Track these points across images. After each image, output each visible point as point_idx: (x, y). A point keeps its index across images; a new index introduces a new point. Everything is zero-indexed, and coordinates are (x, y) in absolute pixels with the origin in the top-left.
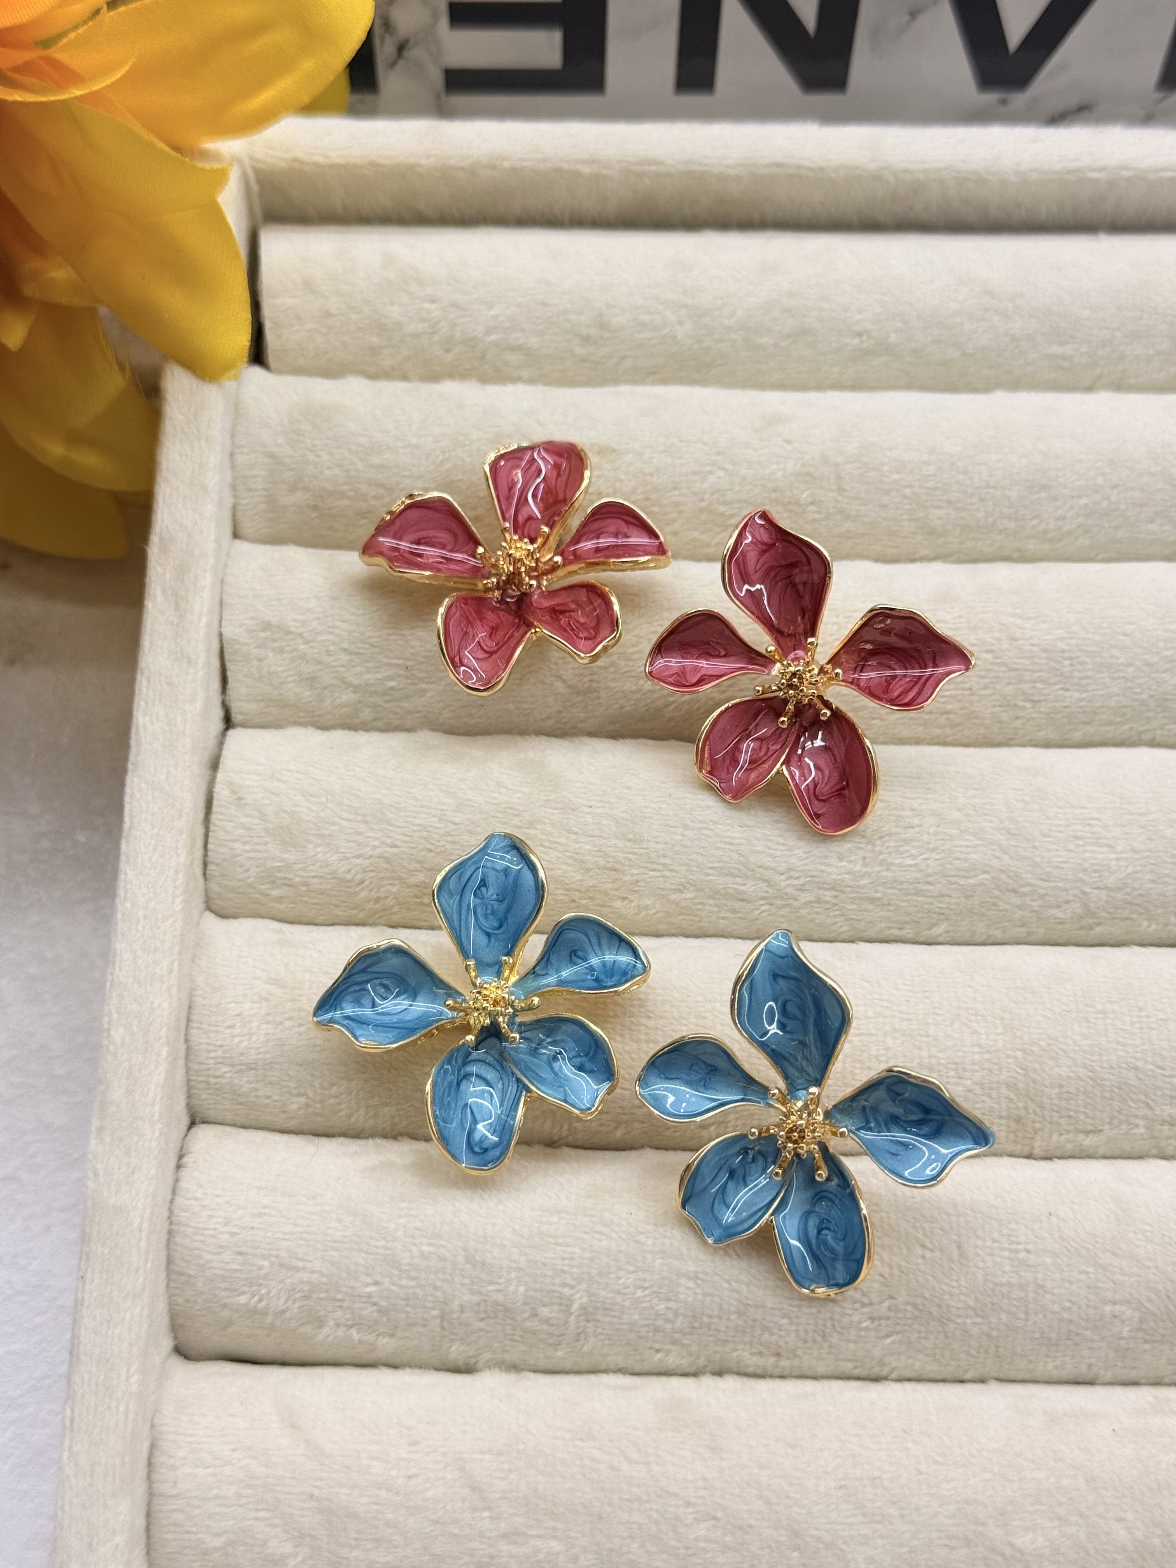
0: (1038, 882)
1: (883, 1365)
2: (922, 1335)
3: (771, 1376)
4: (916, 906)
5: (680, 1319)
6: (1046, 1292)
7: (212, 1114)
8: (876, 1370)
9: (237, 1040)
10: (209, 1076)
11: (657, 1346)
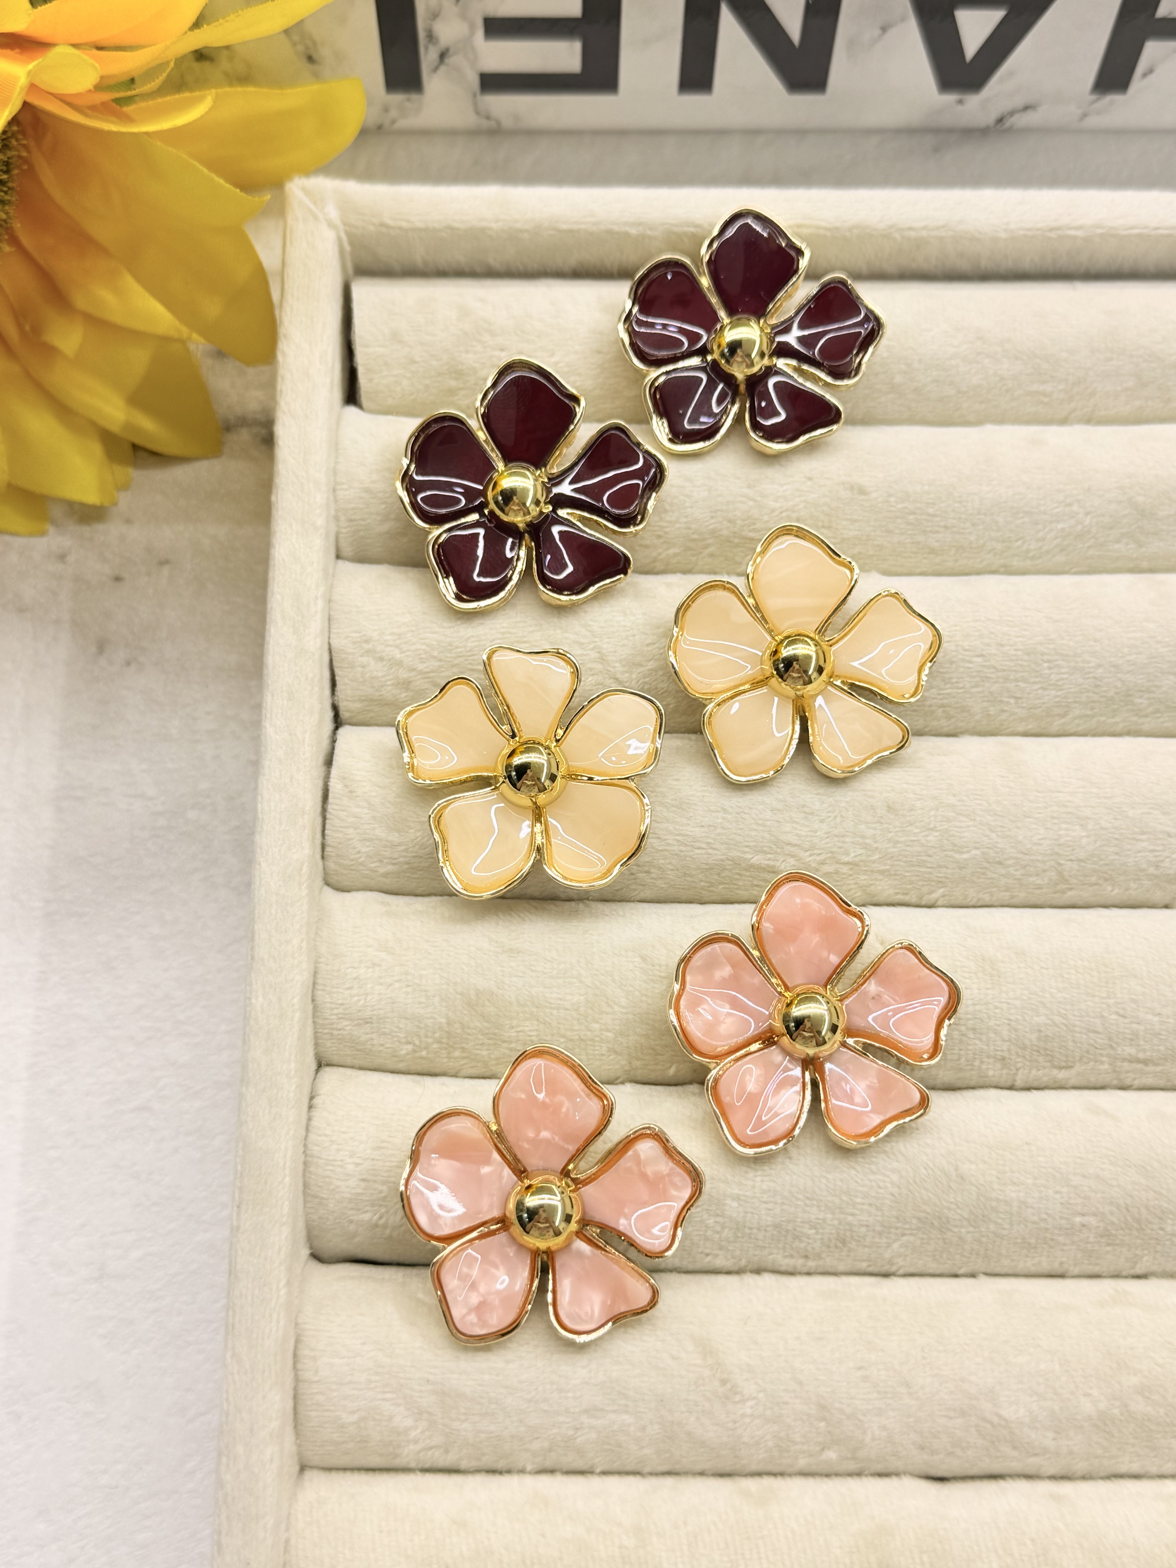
0: (1020, 856)
1: (892, 1264)
2: (925, 1241)
3: (800, 1273)
4: (918, 876)
5: (726, 1231)
6: (1027, 1207)
7: (335, 1059)
8: (886, 1268)
9: (356, 998)
10: (333, 1029)
11: (707, 1251)
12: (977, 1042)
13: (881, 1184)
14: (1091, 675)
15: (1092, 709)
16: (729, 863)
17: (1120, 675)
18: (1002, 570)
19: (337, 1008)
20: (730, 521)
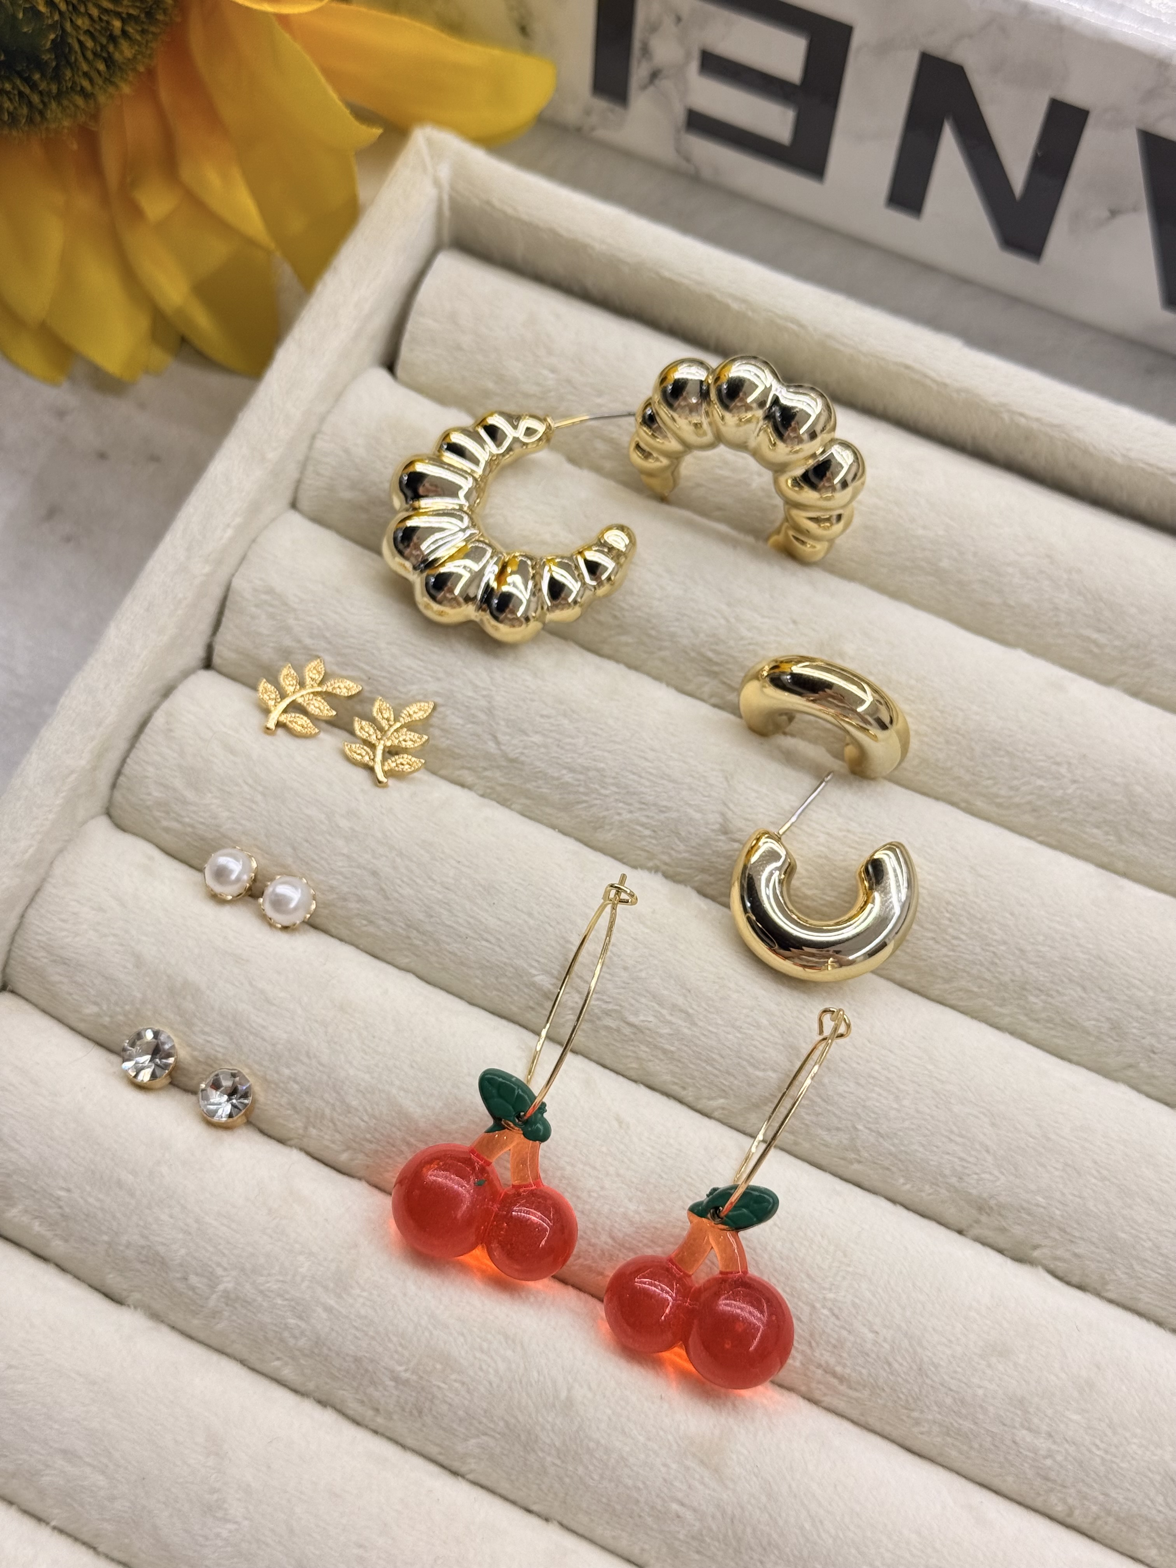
1: (463, 1463)
2: (505, 1452)
3: (366, 1427)
4: (702, 1073)
5: (304, 1339)
7: (21, 989)
8: (456, 1465)
10: (28, 954)
11: (279, 1355)
15: (981, 987)
16: (511, 969)
17: (1022, 962)
18: (963, 805)
19: (41, 934)
20: (693, 630)
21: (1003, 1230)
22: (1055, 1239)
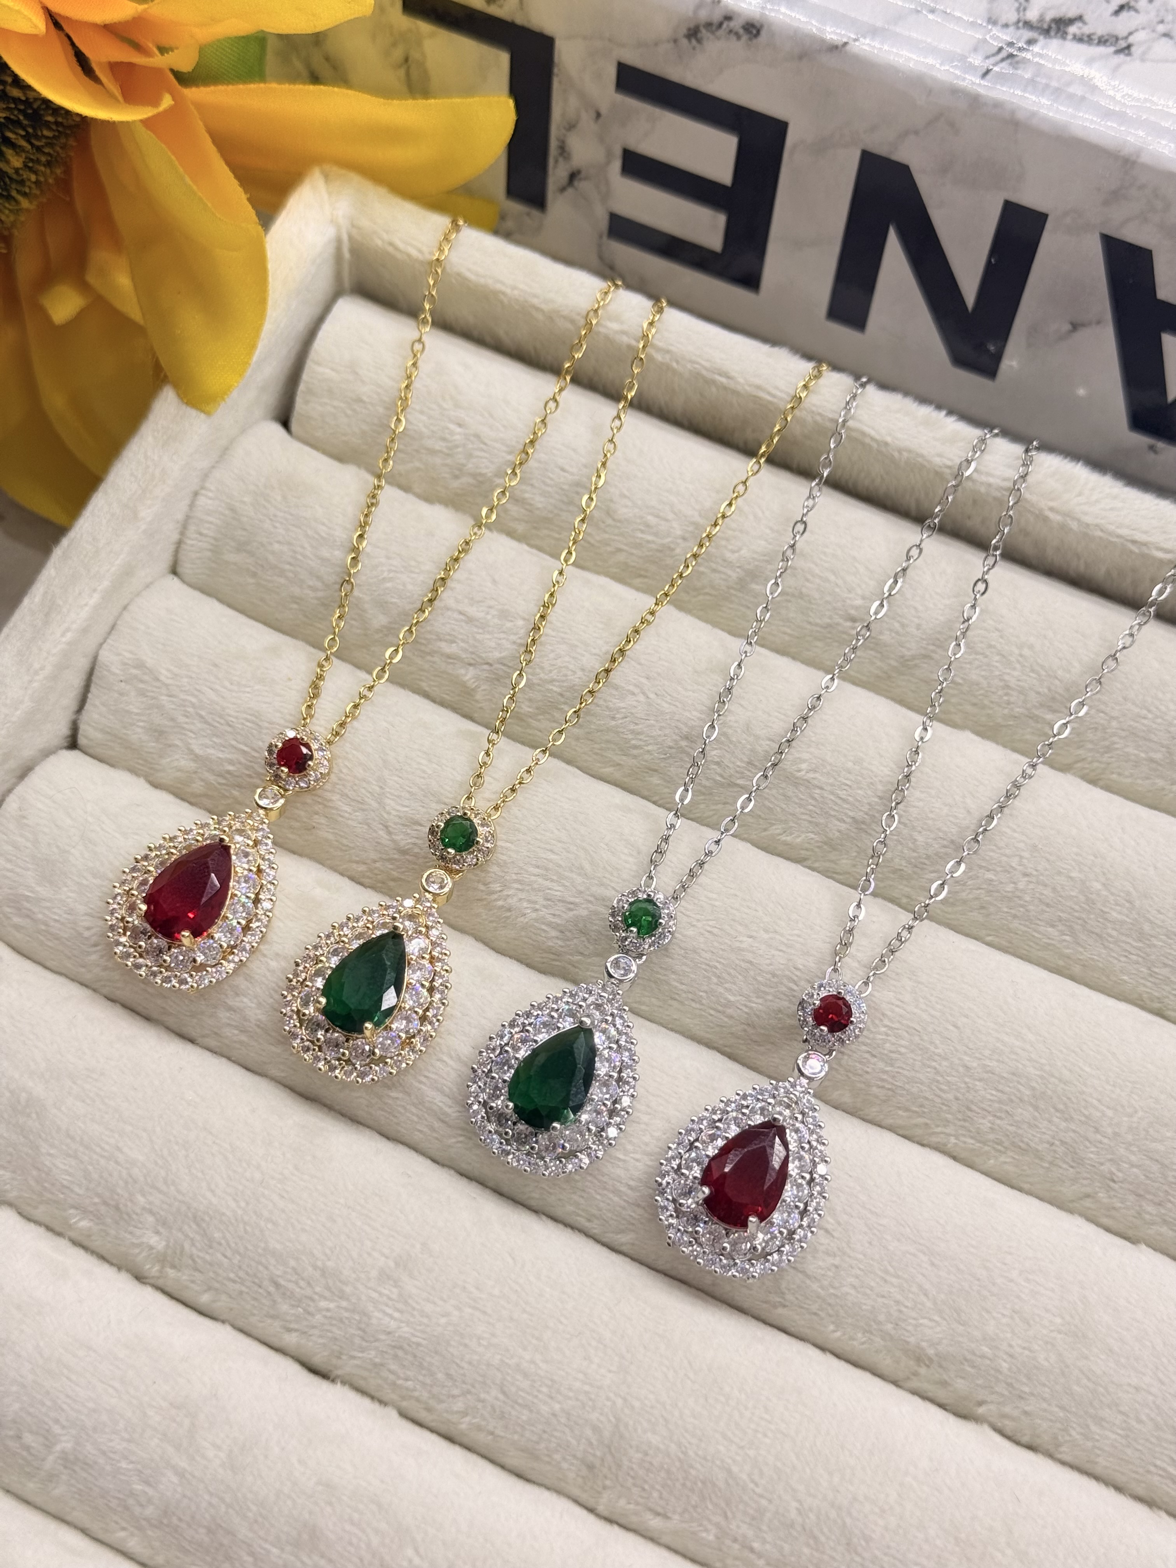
4: (608, 1204)
5: (151, 1508)
11: (123, 1524)
12: (567, 1430)
13: (355, 1541)
14: (934, 1064)
15: (922, 1106)
17: (967, 1079)
21: (944, 1384)
22: (1003, 1395)
